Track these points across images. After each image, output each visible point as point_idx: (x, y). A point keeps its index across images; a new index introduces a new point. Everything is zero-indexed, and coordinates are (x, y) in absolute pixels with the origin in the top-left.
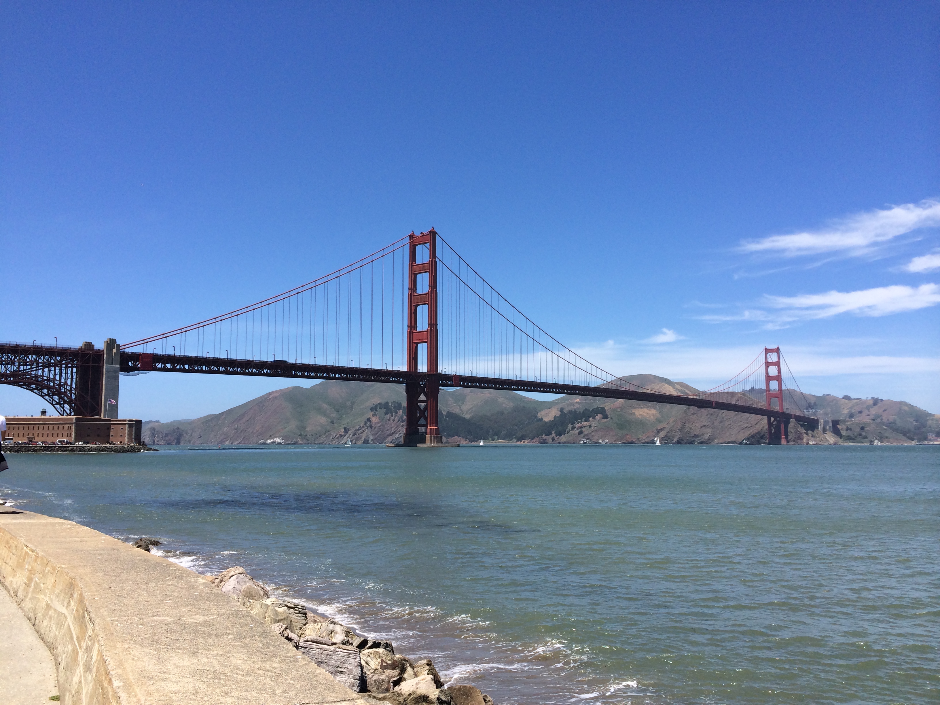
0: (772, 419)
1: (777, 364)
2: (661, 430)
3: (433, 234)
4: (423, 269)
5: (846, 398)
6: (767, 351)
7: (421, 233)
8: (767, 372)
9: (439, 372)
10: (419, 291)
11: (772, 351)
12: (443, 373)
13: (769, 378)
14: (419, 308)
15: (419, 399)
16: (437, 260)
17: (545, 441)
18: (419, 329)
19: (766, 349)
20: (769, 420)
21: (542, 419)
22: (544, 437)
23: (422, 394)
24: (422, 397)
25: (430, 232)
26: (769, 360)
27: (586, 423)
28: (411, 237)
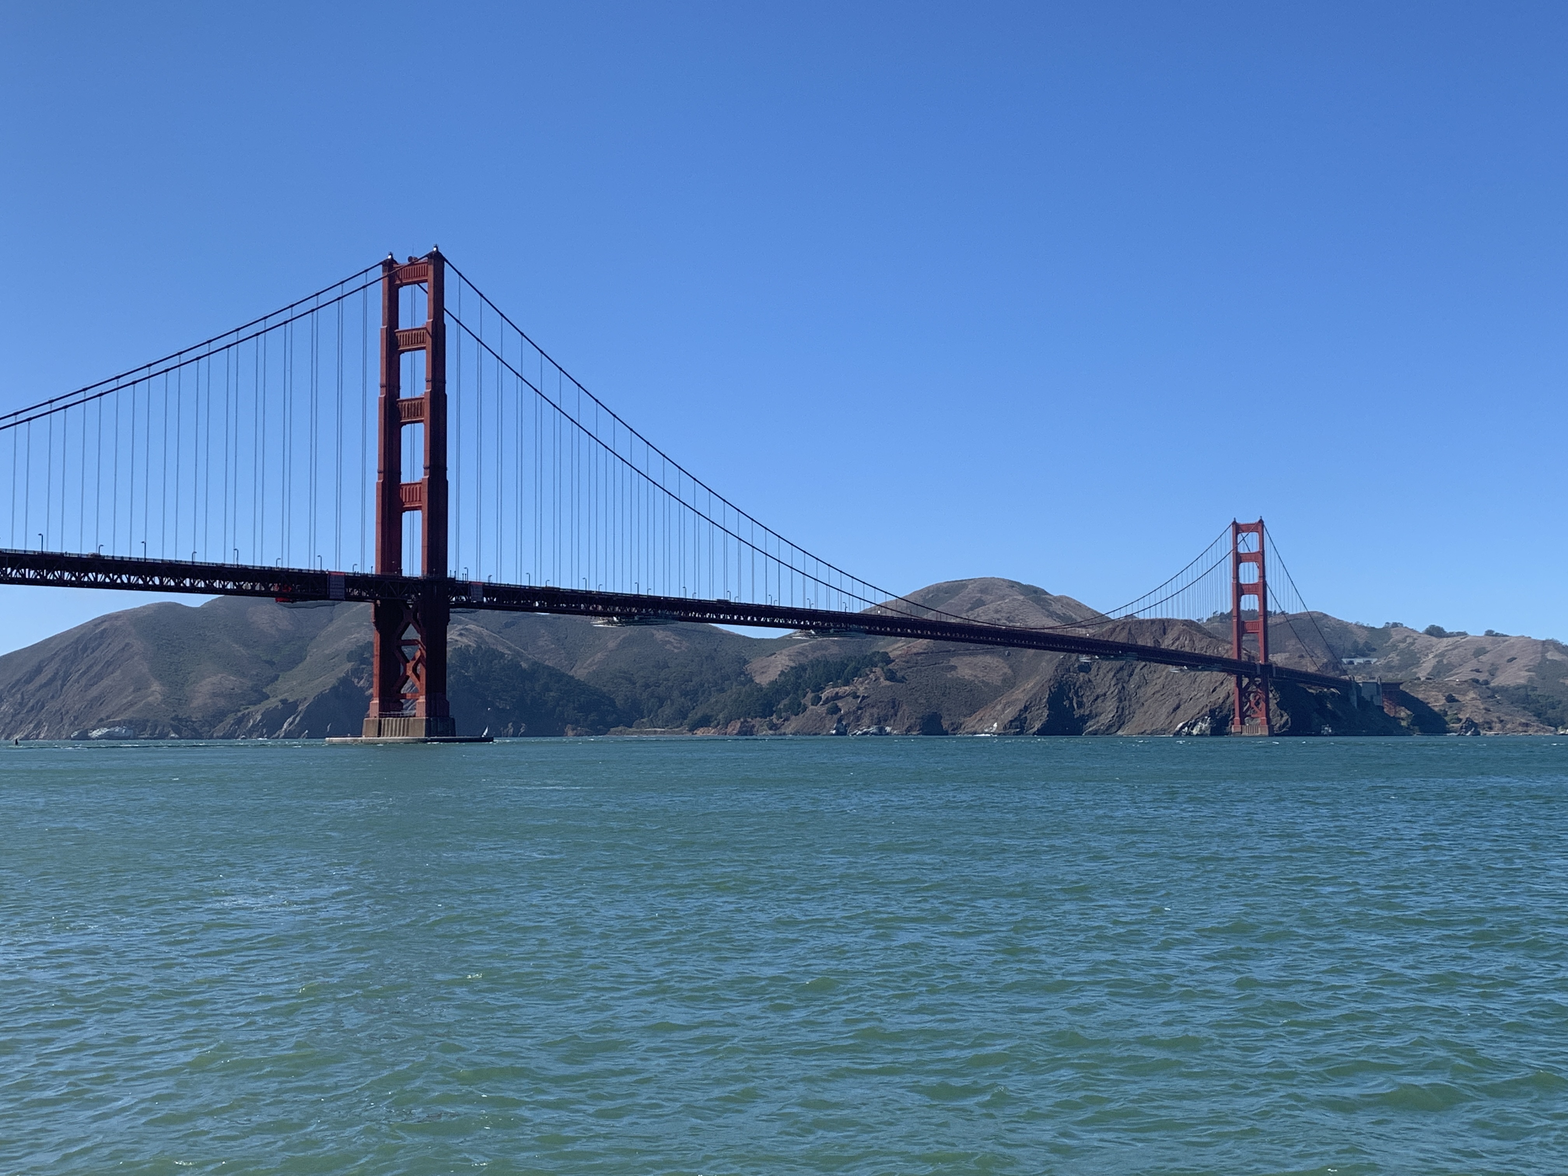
0: (1246, 681)
1: (1260, 558)
2: (1011, 703)
3: (437, 259)
4: (415, 339)
5: (1435, 632)
6: (1238, 529)
7: (410, 259)
8: (1236, 576)
9: (449, 576)
10: (405, 394)
11: (1249, 528)
12: (460, 578)
13: (1240, 590)
14: (405, 430)
15: (404, 638)
16: (447, 319)
17: (750, 731)
18: (405, 479)
19: (1234, 523)
20: (1239, 683)
22: (749, 720)
23: (411, 626)
24: (411, 633)
25: (431, 256)
26: (1242, 550)
27: (844, 690)
28: (389, 265)
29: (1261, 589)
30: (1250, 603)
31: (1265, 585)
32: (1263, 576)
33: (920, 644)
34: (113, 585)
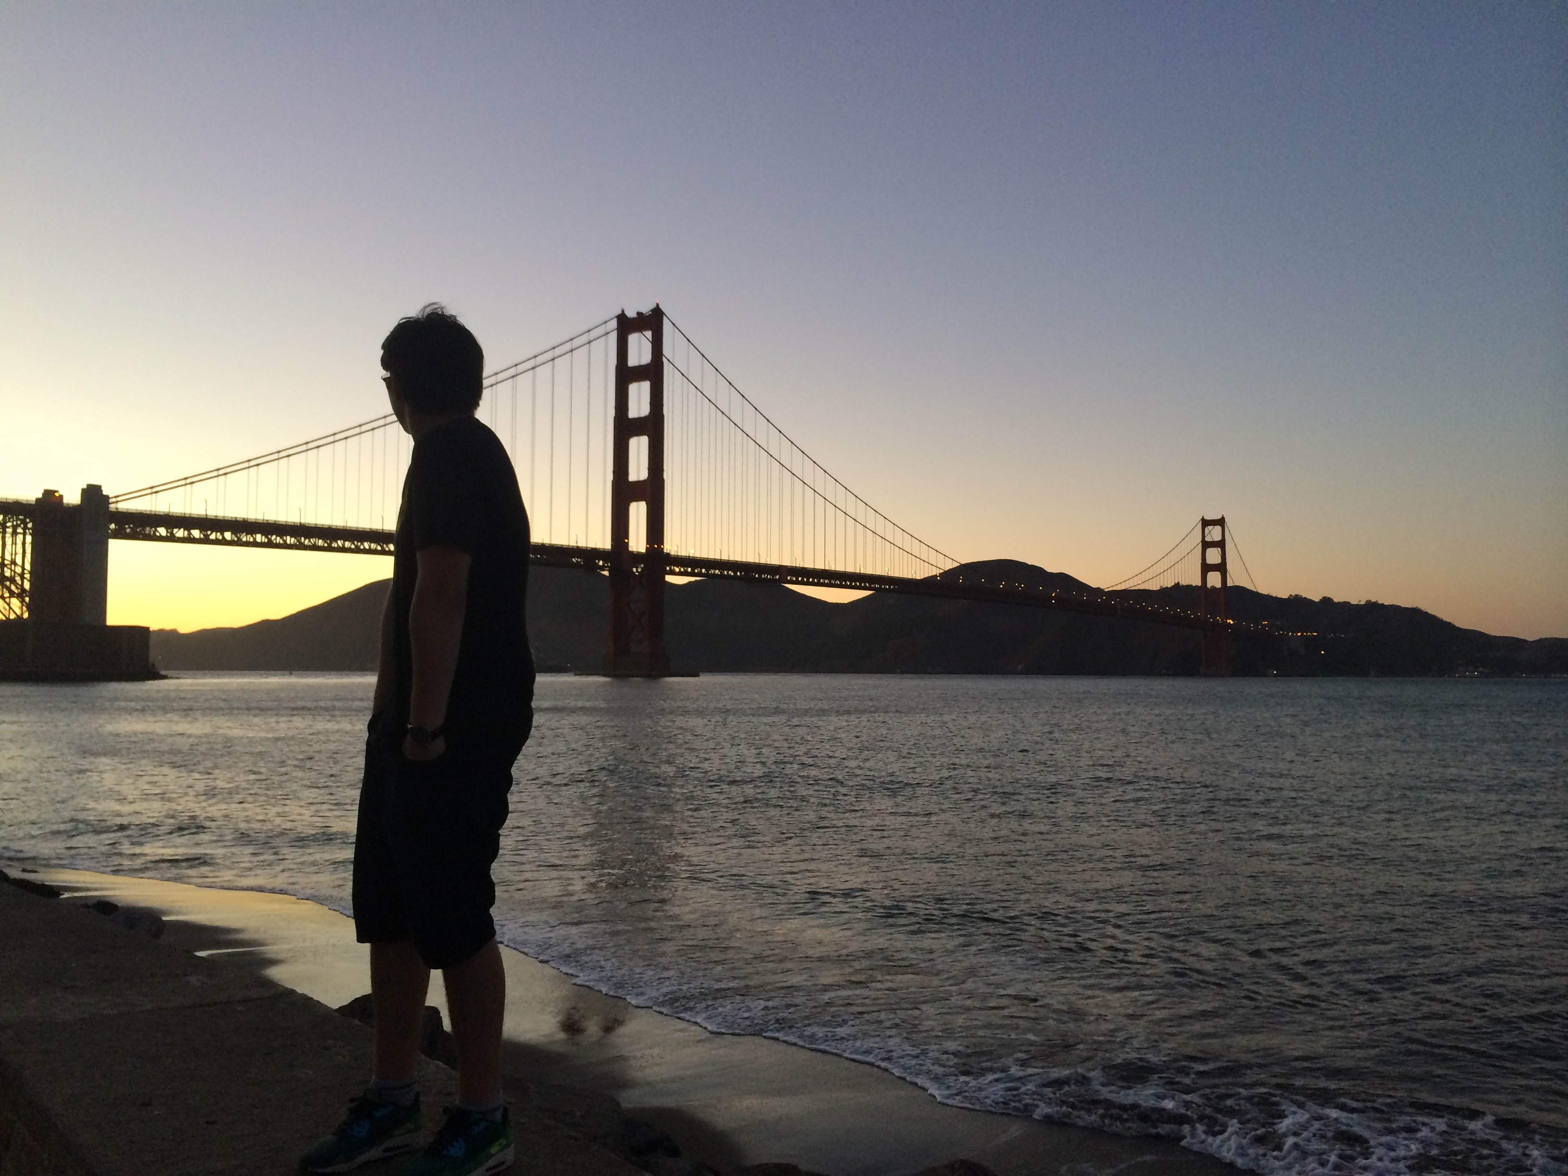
1: (1221, 544)
3: (657, 314)
4: (639, 374)
7: (638, 313)
8: (1204, 558)
9: (665, 551)
11: (1214, 523)
12: (673, 553)
13: (1206, 568)
15: (632, 597)
16: (664, 360)
19: (1203, 519)
23: (638, 588)
24: (638, 593)
25: (652, 311)
26: (1208, 539)
28: (622, 318)
29: (1221, 568)
31: (1225, 565)
32: (1223, 558)
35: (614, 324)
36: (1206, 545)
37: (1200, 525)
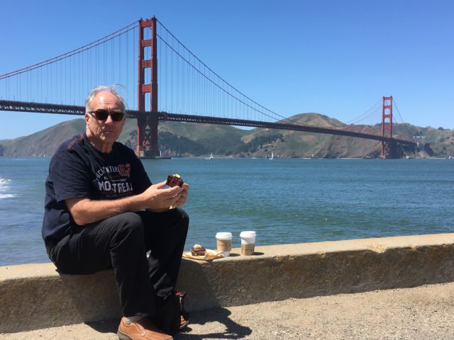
0: (385, 143)
1: (390, 107)
2: (317, 149)
3: (154, 20)
4: (148, 43)
6: (385, 99)
7: (147, 19)
8: (384, 113)
9: (158, 111)
10: (146, 59)
11: (388, 98)
12: (161, 111)
13: (384, 117)
15: (146, 129)
16: (157, 37)
17: (243, 156)
18: (146, 83)
19: (384, 97)
20: (383, 143)
21: (243, 142)
22: (242, 153)
23: (148, 125)
24: (148, 127)
25: (152, 19)
26: (386, 105)
27: (269, 145)
28: (141, 21)
29: (391, 116)
30: (387, 120)
31: (392, 115)
32: (391, 113)
33: (292, 132)
34: (66, 113)
35: (138, 23)
36: (384, 107)
37: (382, 100)
